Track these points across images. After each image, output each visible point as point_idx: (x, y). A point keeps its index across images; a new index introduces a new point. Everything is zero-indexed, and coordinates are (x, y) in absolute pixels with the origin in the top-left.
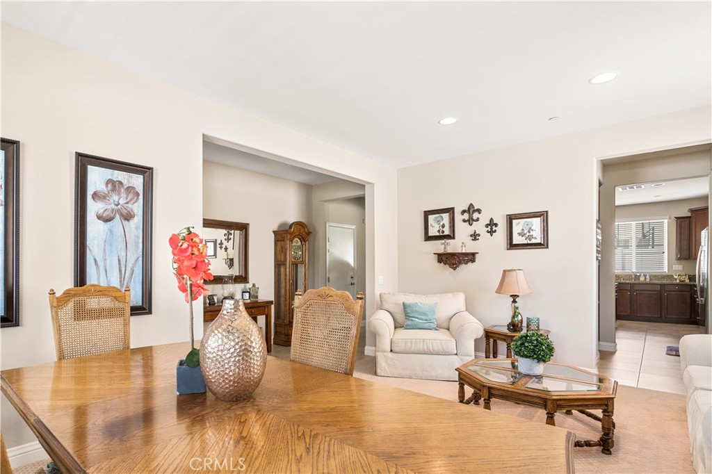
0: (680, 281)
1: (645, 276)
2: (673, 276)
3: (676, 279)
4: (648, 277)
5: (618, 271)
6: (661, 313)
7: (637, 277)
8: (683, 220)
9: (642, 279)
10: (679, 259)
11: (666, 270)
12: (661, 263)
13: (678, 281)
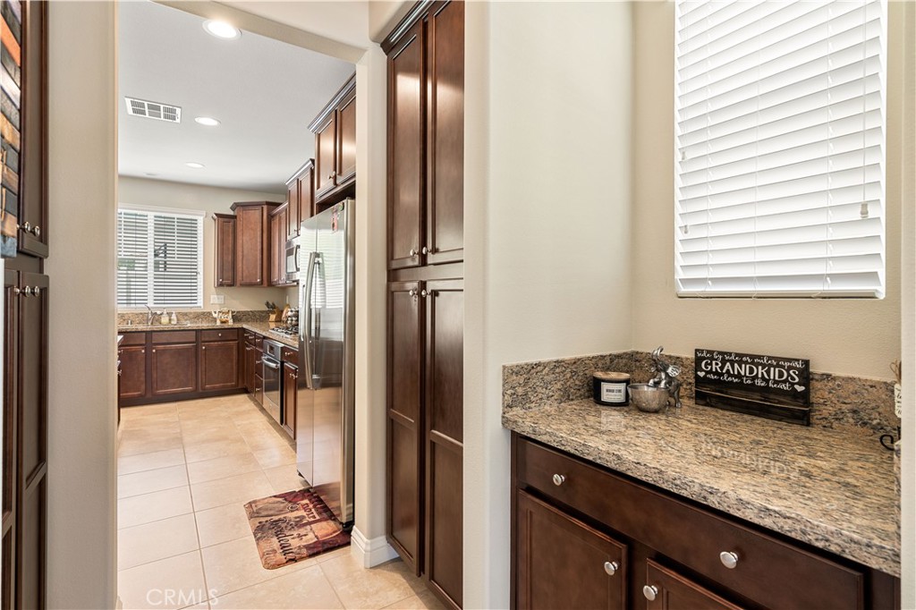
0: (222, 322)
1: (169, 314)
2: (210, 313)
3: (215, 320)
4: (174, 317)
5: (121, 308)
6: (197, 384)
7: (156, 317)
8: (226, 220)
9: (165, 320)
10: (221, 285)
11: (200, 303)
12: (193, 292)
13: (218, 323)
